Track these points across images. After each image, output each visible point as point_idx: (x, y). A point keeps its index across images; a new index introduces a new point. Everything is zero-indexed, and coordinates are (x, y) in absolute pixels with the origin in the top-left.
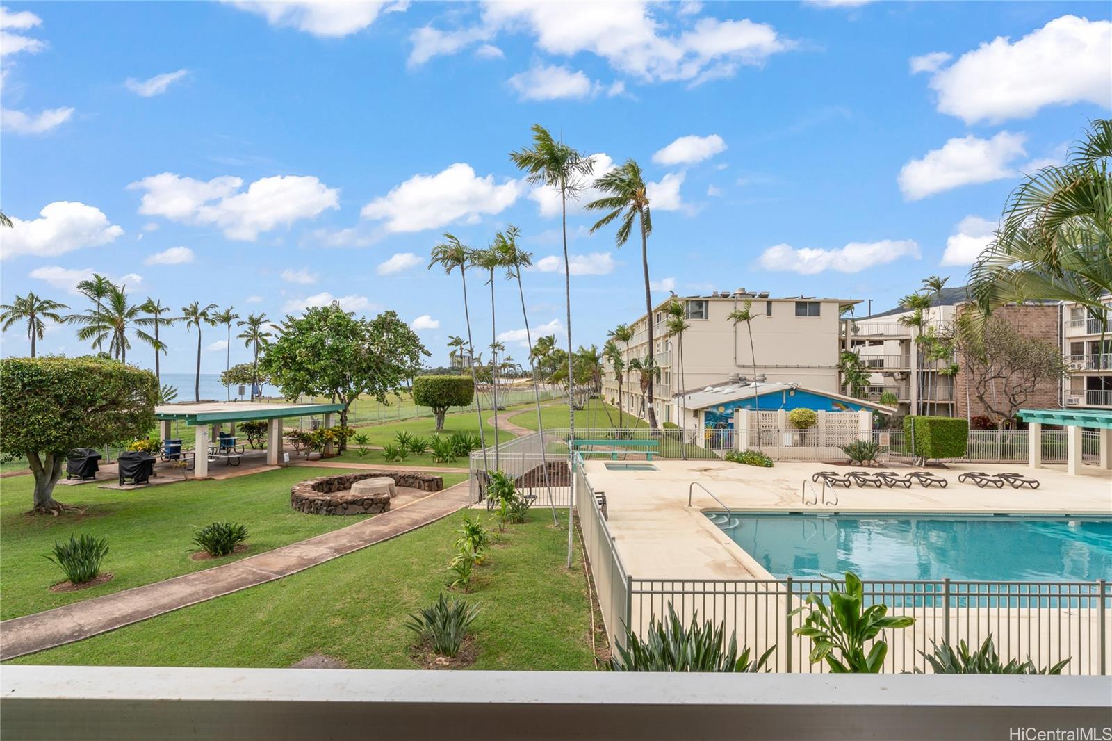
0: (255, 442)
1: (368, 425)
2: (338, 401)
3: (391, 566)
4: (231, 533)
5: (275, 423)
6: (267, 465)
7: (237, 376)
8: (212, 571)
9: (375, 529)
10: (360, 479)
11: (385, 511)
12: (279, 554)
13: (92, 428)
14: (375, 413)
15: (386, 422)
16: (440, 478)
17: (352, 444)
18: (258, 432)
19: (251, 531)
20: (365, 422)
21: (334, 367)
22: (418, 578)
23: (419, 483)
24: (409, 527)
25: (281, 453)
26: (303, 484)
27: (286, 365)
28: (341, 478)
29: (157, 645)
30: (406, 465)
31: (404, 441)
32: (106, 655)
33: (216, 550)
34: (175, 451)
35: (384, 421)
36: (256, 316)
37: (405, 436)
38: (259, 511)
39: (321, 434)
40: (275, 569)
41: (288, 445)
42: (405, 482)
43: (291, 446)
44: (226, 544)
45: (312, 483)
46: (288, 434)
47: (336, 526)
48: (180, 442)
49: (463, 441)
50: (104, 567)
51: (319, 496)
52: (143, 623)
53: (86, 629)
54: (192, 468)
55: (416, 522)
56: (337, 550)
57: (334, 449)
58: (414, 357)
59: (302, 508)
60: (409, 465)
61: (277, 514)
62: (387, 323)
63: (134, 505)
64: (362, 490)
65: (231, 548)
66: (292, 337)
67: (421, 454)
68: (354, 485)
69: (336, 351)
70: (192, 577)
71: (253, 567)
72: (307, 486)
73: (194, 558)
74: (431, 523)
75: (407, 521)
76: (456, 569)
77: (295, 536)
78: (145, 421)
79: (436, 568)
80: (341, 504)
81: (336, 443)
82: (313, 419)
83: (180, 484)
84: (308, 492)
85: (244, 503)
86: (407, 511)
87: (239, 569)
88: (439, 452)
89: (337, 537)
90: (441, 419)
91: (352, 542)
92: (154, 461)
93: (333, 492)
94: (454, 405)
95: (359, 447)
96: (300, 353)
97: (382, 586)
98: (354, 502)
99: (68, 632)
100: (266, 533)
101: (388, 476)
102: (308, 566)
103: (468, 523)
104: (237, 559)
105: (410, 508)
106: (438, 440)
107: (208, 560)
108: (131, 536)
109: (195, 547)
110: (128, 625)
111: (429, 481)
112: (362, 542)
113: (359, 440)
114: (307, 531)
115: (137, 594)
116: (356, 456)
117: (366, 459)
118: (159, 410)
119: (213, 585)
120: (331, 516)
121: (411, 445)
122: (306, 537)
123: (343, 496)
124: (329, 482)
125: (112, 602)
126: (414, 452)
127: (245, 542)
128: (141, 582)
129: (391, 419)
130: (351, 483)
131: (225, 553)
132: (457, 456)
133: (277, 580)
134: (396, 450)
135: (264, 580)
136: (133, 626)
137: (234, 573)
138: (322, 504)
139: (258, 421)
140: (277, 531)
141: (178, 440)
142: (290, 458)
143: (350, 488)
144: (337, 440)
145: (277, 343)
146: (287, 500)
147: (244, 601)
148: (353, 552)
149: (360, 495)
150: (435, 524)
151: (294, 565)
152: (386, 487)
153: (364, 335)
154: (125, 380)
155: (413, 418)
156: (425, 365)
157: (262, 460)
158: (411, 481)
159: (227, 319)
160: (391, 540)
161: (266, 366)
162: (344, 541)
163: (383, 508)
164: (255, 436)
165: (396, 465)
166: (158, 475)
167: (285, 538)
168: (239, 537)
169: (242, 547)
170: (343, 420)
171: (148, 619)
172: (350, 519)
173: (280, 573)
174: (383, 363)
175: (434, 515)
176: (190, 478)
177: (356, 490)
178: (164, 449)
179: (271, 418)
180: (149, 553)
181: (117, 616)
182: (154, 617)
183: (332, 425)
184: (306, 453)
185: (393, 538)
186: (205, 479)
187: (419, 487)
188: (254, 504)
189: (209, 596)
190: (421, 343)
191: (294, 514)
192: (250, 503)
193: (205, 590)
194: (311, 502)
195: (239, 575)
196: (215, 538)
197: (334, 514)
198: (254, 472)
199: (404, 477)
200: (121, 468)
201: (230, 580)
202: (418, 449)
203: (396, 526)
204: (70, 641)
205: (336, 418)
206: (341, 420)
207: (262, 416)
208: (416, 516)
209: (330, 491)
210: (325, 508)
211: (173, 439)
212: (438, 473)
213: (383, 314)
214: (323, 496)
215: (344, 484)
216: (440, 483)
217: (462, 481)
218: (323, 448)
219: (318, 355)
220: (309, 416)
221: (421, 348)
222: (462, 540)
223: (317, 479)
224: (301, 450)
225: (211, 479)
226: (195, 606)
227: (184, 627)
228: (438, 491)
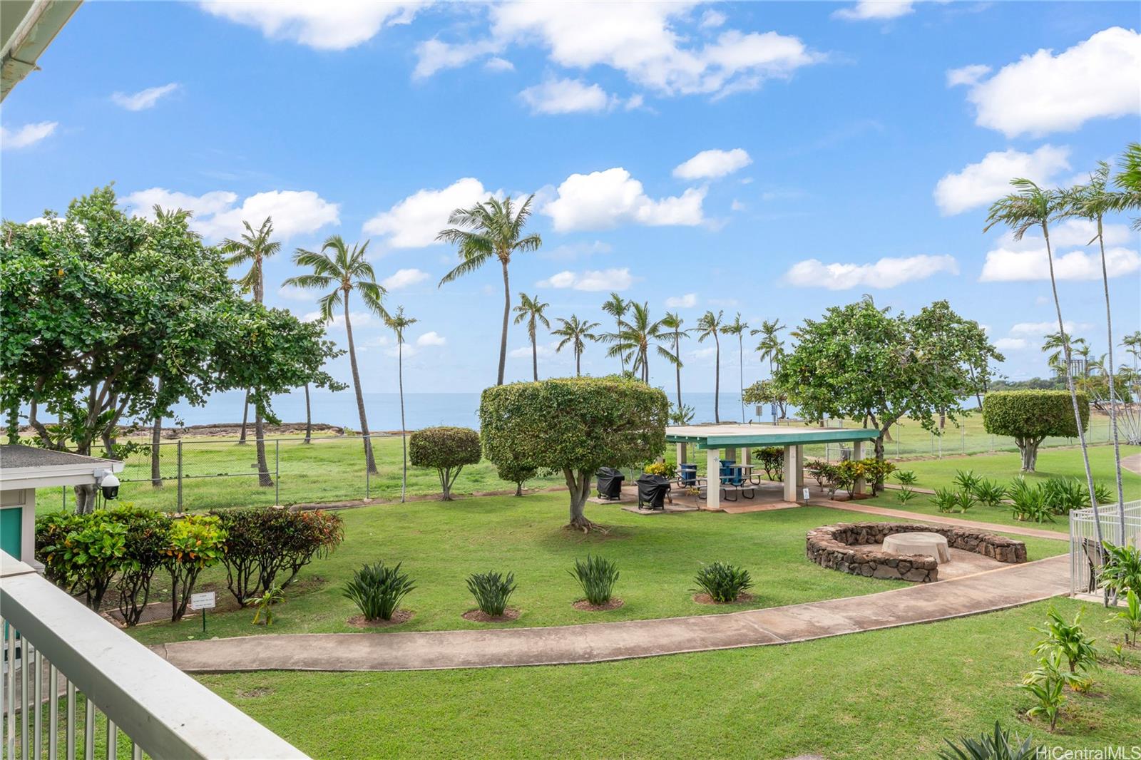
0: (773, 472)
1: (917, 459)
2: (870, 425)
3: (931, 661)
4: (733, 577)
5: (793, 450)
6: (783, 501)
7: (757, 395)
8: (712, 619)
9: (913, 603)
10: (897, 531)
11: (930, 581)
12: (786, 613)
13: (611, 448)
14: (929, 443)
15: (943, 455)
16: (1020, 544)
17: (891, 483)
18: (776, 460)
19: (758, 579)
20: (913, 455)
21: (862, 381)
22: (970, 688)
23: (986, 547)
24: (964, 609)
25: (800, 487)
26: (822, 529)
27: (805, 381)
28: (871, 528)
29: (652, 688)
30: (970, 519)
31: (968, 483)
32: (608, 685)
33: (718, 595)
34: (691, 477)
35: (940, 453)
36: (771, 323)
37: (970, 478)
38: (769, 556)
39: (849, 468)
40: (780, 631)
41: (809, 478)
42: (963, 542)
43: (814, 481)
44: (727, 590)
45: (833, 529)
46: (809, 465)
47: (859, 590)
48: (695, 467)
49: (1066, 490)
50: (616, 592)
51: (839, 548)
52: (642, 661)
53: (595, 653)
54: (703, 497)
55: (977, 604)
56: (859, 623)
57: (867, 488)
58: (979, 363)
59: (818, 559)
60: (973, 520)
61: (789, 562)
62: (934, 320)
63: (650, 531)
64: (898, 548)
65: (733, 595)
66: (811, 345)
67: (995, 505)
68: (887, 539)
69: (863, 359)
70: (692, 620)
71: (754, 623)
72: (827, 533)
73: (696, 599)
74: (1002, 609)
75: (963, 600)
76: (1033, 690)
77: (806, 594)
78: (657, 443)
79: (1001, 679)
80: (868, 562)
81: (869, 481)
82: (842, 447)
83: (693, 514)
84: (827, 541)
85: (755, 544)
86: (965, 586)
87: (741, 621)
88: (1024, 504)
89: (859, 604)
90: (1030, 455)
91: (879, 615)
92: (668, 486)
93: (860, 544)
94: (1053, 435)
95: (900, 487)
96: (821, 364)
97: (914, 686)
98: (885, 562)
99: (581, 652)
100: (773, 584)
101: (937, 531)
102: (819, 636)
103: (1057, 620)
104: (739, 609)
105: (968, 583)
106: (1023, 485)
107: (709, 604)
108: (643, 564)
109: (699, 588)
110: (630, 659)
111: (1002, 546)
112: (892, 619)
113: (902, 479)
114: (823, 590)
115: (641, 628)
116: (896, 500)
117: (910, 505)
118: (670, 431)
119: (711, 635)
120: (854, 576)
121: (978, 490)
122: (820, 598)
123: (870, 552)
124: (855, 531)
125: (619, 630)
126: (983, 501)
127: (749, 591)
128: (645, 616)
129: (951, 452)
130: (885, 535)
131: (727, 600)
132: (1057, 513)
133: (780, 645)
134: (953, 497)
135: (765, 642)
136: (633, 661)
137: (734, 625)
138: (842, 559)
139: (776, 447)
140: (789, 583)
141: (693, 464)
142: (811, 495)
143: (882, 543)
144: (871, 477)
145: (794, 353)
146: (802, 547)
147: (742, 662)
148: (879, 630)
149: (894, 553)
150: (1007, 613)
151: (802, 631)
152: (933, 547)
153: (904, 337)
154: (637, 398)
155: (987, 452)
156: (998, 375)
157: (779, 494)
158: (974, 543)
159: (737, 329)
160: (936, 624)
161: (782, 382)
162: (868, 613)
163: (927, 576)
164: (772, 465)
165: (953, 517)
166: (673, 502)
167: (796, 594)
168: (741, 584)
169: (746, 596)
170: (879, 451)
171: (647, 657)
172: (881, 583)
173: (785, 637)
174: (932, 374)
175: (1006, 600)
176: (703, 508)
177: (890, 546)
178: (680, 474)
179: (788, 445)
180: (656, 585)
181: (621, 646)
182: (653, 657)
183: (863, 457)
184: (831, 491)
185: (938, 621)
186: (717, 511)
187: (987, 554)
188: (765, 547)
189: (706, 647)
190: (989, 343)
191: (808, 566)
192: (759, 545)
193: (703, 639)
194: (829, 554)
195: (739, 630)
196: (717, 581)
197: (858, 574)
198: (770, 508)
199: (963, 536)
200: (640, 491)
201: (729, 633)
202: (990, 497)
203: (943, 605)
204: (581, 661)
205: (867, 449)
206: (876, 450)
207: (777, 441)
208: (978, 595)
209: (856, 542)
210: (847, 564)
211: (689, 463)
212: (1020, 537)
213: (930, 307)
214: (845, 548)
215: (874, 536)
216: (1021, 552)
217: (1061, 553)
218: (852, 486)
219: (842, 367)
220: (838, 444)
221: (990, 350)
222: (1047, 647)
223: (840, 526)
224: (826, 486)
225: (723, 511)
226: (691, 655)
227: (679, 676)
228: (1017, 562)
